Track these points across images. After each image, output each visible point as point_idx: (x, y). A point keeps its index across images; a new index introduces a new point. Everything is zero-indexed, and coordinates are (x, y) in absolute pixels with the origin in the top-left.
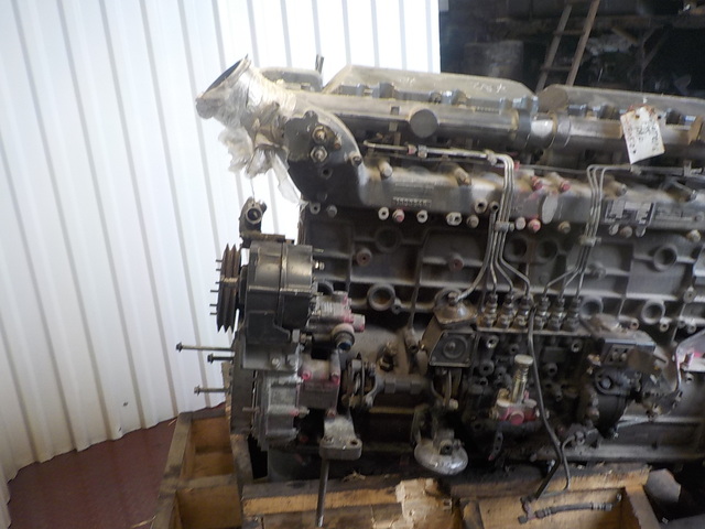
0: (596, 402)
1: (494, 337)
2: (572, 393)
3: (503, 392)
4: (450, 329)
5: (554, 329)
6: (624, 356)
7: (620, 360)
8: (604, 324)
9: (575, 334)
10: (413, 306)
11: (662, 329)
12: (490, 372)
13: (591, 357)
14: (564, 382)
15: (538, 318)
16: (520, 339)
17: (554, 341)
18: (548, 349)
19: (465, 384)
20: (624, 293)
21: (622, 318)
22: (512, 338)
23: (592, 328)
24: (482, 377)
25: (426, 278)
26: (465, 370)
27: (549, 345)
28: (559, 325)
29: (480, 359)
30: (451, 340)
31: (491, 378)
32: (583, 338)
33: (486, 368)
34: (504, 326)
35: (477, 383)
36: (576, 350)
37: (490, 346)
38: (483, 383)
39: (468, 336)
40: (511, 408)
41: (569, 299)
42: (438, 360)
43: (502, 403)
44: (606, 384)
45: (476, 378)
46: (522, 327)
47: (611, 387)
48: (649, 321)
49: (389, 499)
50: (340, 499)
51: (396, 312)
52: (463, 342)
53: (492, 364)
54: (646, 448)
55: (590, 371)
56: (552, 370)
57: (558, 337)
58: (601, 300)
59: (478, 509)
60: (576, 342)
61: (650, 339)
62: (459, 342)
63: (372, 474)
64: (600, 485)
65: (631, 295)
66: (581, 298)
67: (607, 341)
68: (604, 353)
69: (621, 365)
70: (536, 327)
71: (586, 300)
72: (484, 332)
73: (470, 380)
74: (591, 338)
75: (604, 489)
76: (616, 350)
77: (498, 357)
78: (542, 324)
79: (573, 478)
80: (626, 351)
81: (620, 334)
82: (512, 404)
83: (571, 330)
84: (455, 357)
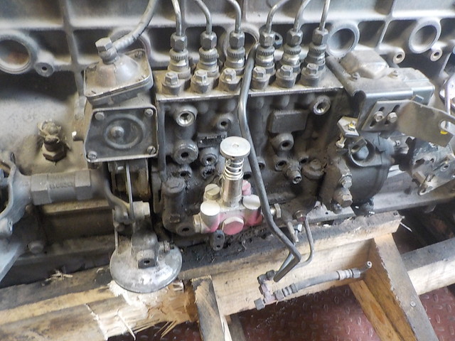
0: (348, 182)
1: (188, 109)
2: (315, 170)
3: (211, 189)
4: (105, 105)
5: (286, 84)
6: (393, 115)
7: (387, 122)
8: (364, 66)
9: (319, 88)
10: (74, 61)
11: (434, 58)
12: (193, 158)
13: (343, 122)
14: (305, 156)
15: (259, 69)
16: (232, 106)
17: (286, 102)
18: (278, 114)
19: (156, 180)
20: (389, 11)
21: (384, 48)
22: (220, 106)
23: (346, 75)
24: (181, 166)
25: (81, 13)
26: (152, 162)
27: (279, 108)
28: (293, 77)
29: (174, 141)
30: (112, 122)
31: (196, 165)
32: (330, 93)
33: (185, 154)
34: (202, 89)
35: (175, 175)
36: (320, 112)
37: (182, 122)
38: (184, 174)
39: (141, 112)
40: (222, 214)
41: (310, 28)
42: (101, 154)
43: (209, 208)
44: (363, 153)
45: (173, 168)
46: (233, 88)
47: (370, 157)
48: (418, 48)
49: (104, 295)
50: (41, 307)
51: (45, 73)
52: (135, 123)
53: (193, 147)
54: (398, 194)
55: (341, 144)
56: (286, 144)
57: (292, 95)
58: (356, 25)
59: (211, 289)
60: (321, 99)
61: (427, 80)
62: (127, 124)
63: (81, 269)
64: (347, 241)
65: (398, 14)
66: (329, 26)
67: (368, 95)
68: (363, 115)
69: (387, 128)
70: (255, 84)
71: (336, 28)
72: (168, 103)
73: (164, 173)
74: (344, 91)
75: (352, 243)
76: (382, 109)
77: (201, 135)
78: (266, 78)
79: (317, 242)
80: (395, 109)
81: (387, 80)
82: (224, 209)
83: (312, 82)
84: (130, 145)
